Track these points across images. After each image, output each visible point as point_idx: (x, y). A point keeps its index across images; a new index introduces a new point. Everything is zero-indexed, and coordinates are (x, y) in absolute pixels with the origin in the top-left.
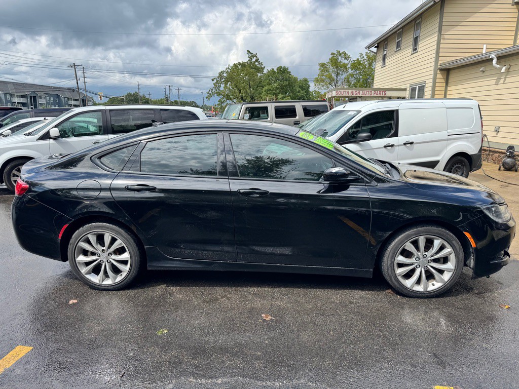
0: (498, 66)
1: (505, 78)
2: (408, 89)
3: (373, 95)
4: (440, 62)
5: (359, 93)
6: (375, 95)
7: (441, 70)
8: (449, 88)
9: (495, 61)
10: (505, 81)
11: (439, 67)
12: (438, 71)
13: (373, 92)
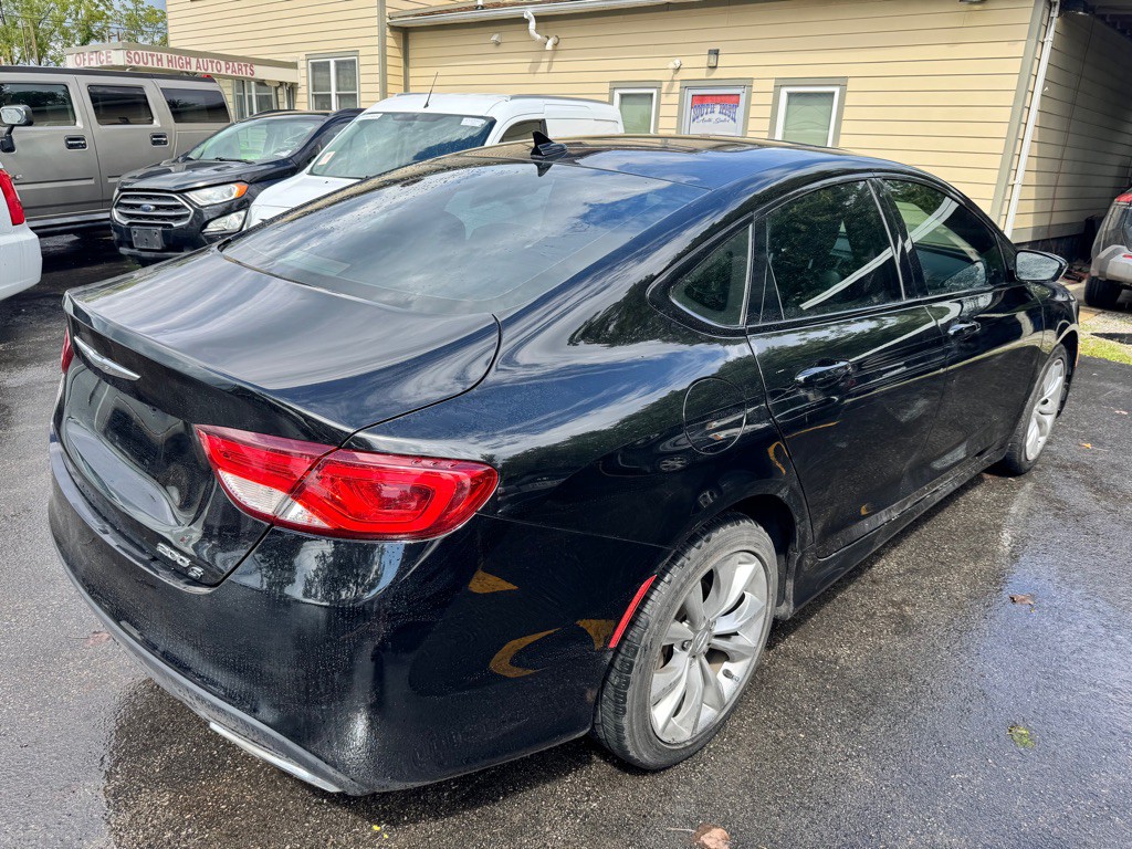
0: (538, 37)
1: (551, 62)
2: (302, 64)
3: (223, 72)
4: (388, 11)
5: (189, 63)
6: (229, 73)
7: (393, 28)
8: (412, 72)
9: (532, 24)
10: (550, 68)
11: (388, 21)
12: (388, 29)
13: (223, 63)
